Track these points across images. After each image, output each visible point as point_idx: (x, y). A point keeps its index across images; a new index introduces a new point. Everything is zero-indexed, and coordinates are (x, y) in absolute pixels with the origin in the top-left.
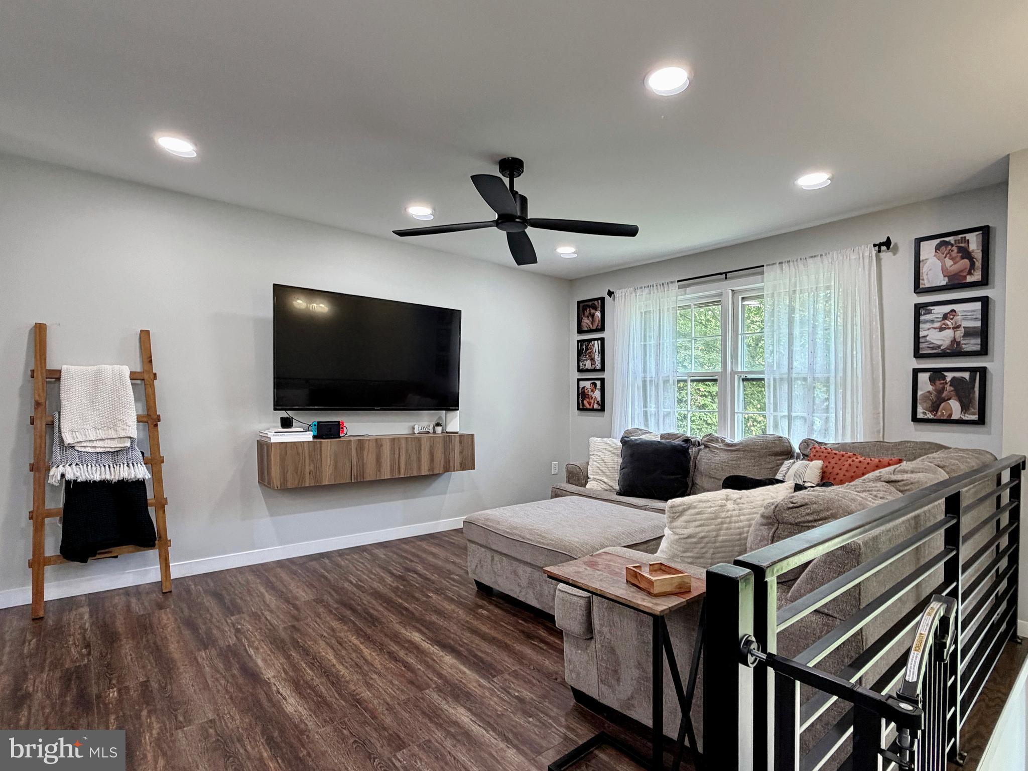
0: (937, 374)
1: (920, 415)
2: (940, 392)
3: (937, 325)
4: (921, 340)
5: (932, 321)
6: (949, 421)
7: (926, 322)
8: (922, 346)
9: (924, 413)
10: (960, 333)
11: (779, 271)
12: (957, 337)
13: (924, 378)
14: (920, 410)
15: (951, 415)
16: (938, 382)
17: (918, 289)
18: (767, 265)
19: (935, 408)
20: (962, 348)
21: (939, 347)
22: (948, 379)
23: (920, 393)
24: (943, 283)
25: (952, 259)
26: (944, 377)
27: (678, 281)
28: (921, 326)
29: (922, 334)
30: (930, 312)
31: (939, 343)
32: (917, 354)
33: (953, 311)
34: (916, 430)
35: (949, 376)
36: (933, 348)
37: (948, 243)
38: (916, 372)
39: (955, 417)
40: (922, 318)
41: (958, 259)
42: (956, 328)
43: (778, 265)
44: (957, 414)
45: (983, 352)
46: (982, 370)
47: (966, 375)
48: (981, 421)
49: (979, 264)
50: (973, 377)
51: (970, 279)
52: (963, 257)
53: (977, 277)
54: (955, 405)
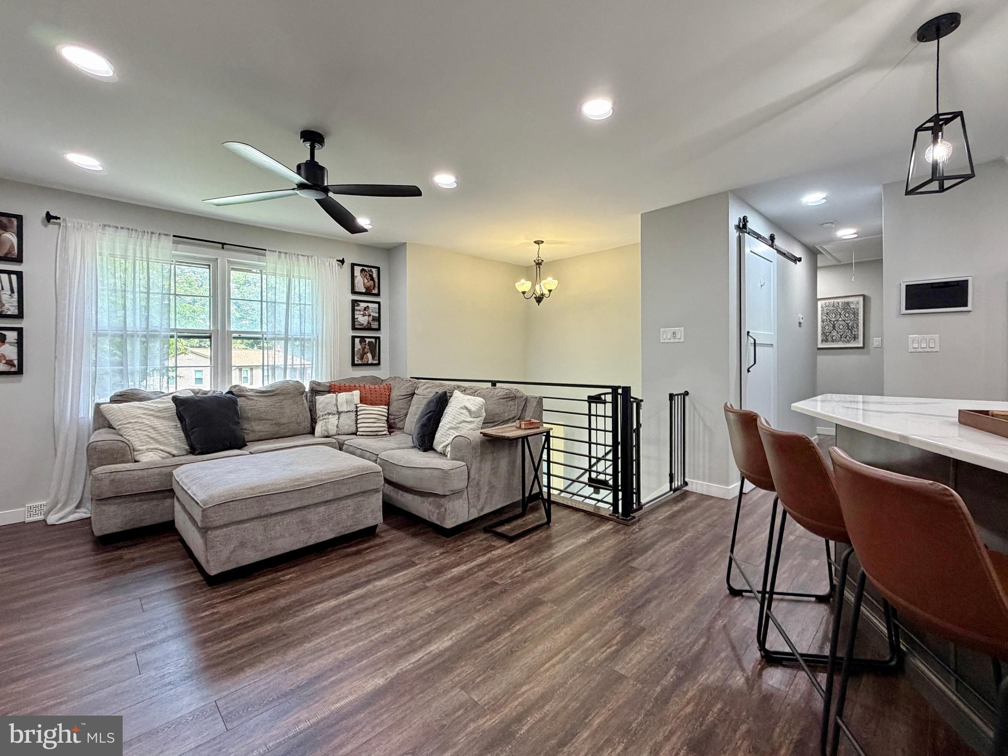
0: (362, 339)
1: (356, 362)
2: (364, 349)
3: (362, 313)
4: (356, 320)
5: (360, 310)
6: (367, 364)
7: (358, 310)
8: (356, 323)
9: (358, 361)
10: (371, 318)
11: (277, 257)
12: (369, 320)
13: (357, 341)
14: (356, 359)
15: (368, 361)
16: (363, 344)
17: (354, 292)
18: (269, 250)
19: (362, 358)
20: (371, 326)
21: (363, 324)
22: (367, 342)
23: (356, 349)
24: (364, 290)
25: (366, 279)
26: (365, 341)
27: (174, 236)
28: (356, 312)
29: (356, 317)
30: (358, 305)
31: (363, 322)
32: (354, 328)
33: (368, 306)
34: (353, 370)
35: (367, 340)
36: (360, 325)
37: (365, 270)
38: (353, 338)
39: (370, 362)
40: (356, 308)
41: (369, 280)
42: (369, 315)
43: (277, 253)
45: (379, 329)
46: (379, 338)
47: (373, 340)
48: (379, 364)
49: (377, 285)
50: (376, 341)
51: (374, 292)
52: (371, 280)
53: (375, 291)
54: (369, 355)
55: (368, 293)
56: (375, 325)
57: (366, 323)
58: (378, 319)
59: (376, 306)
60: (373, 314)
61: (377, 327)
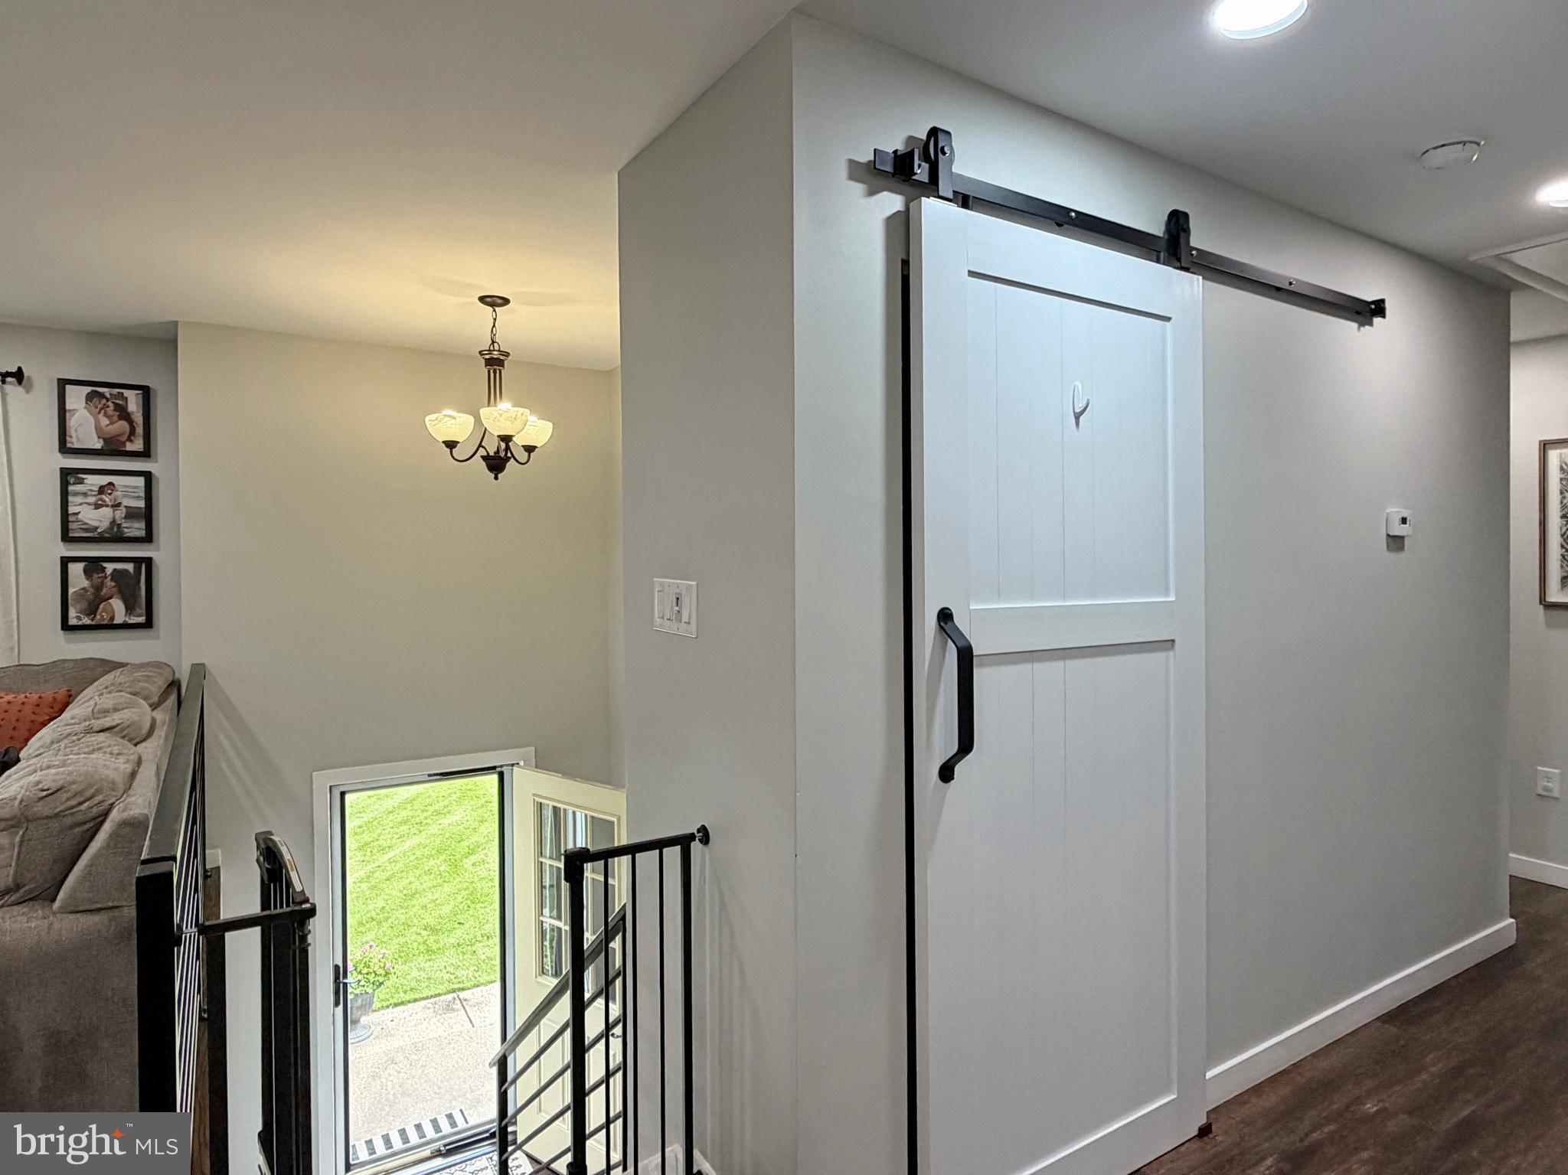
0: (93, 563)
1: (76, 619)
2: (98, 587)
3: (91, 501)
5: (85, 495)
6: (112, 627)
7: (77, 494)
9: (79, 619)
10: (120, 513)
12: (117, 517)
13: (77, 568)
14: (74, 614)
15: (112, 618)
16: (94, 575)
17: (66, 451)
19: (92, 611)
20: (123, 533)
21: (97, 529)
22: (108, 572)
23: (71, 590)
24: (98, 445)
25: (106, 415)
26: (103, 569)
28: (72, 499)
30: (81, 482)
31: (94, 524)
32: (67, 538)
33: (111, 484)
34: (67, 642)
35: (110, 567)
36: (88, 531)
37: (102, 396)
38: (66, 561)
39: (118, 620)
40: (71, 488)
41: (115, 418)
42: (116, 506)
44: (120, 617)
45: (148, 538)
46: (149, 561)
47: (130, 567)
48: (149, 624)
49: (140, 430)
50: (138, 570)
51: (129, 447)
52: (120, 418)
53: (137, 445)
54: (117, 605)
55: (112, 448)
56: (137, 529)
57: (104, 525)
58: (147, 515)
59: (140, 481)
60: (126, 502)
61: (142, 533)
